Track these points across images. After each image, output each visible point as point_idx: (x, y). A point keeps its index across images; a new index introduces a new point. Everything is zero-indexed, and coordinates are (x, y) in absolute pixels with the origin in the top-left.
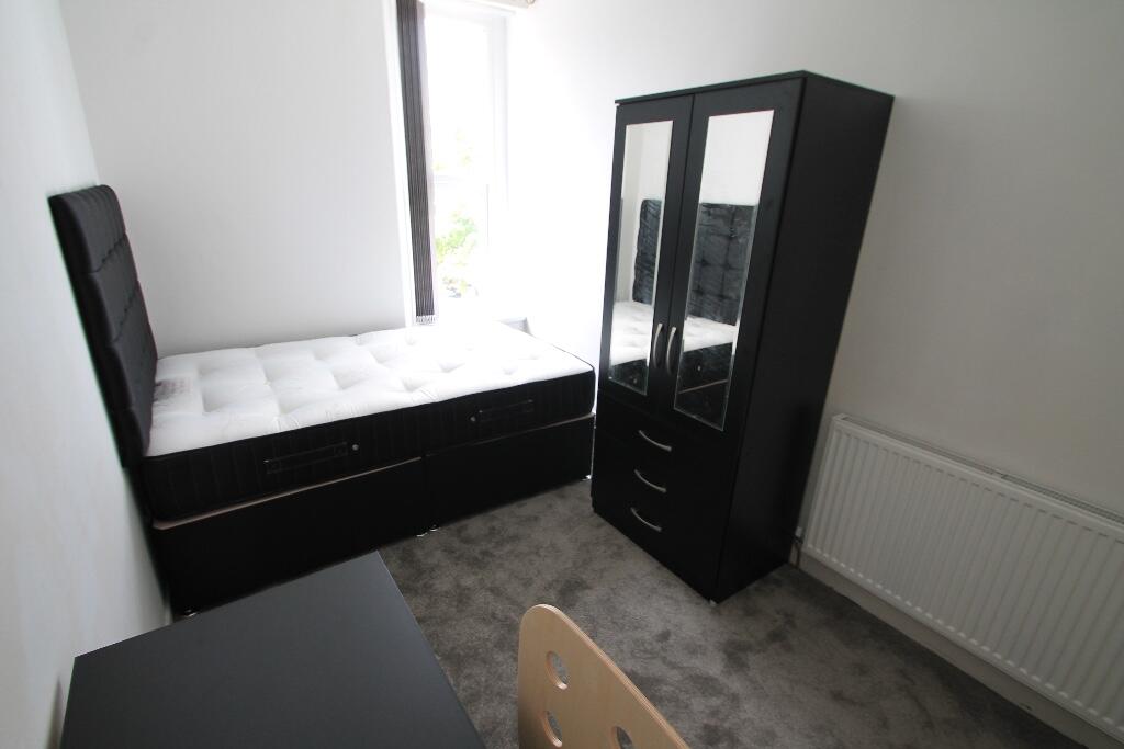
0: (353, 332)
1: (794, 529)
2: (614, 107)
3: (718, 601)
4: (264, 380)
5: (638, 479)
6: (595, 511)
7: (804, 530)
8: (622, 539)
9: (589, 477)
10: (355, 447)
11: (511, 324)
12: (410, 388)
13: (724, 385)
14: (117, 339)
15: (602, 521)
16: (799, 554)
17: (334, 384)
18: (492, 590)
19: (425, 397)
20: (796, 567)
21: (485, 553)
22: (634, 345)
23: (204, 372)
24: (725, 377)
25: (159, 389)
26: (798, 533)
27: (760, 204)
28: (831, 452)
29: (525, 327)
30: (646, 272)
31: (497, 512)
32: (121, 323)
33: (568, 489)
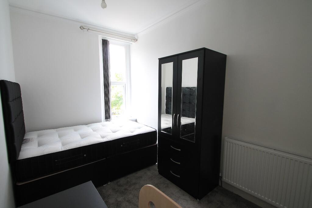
0: (86, 124)
1: (219, 174)
2: (158, 60)
3: (200, 199)
4: (58, 137)
5: (172, 161)
6: (160, 173)
7: (222, 174)
8: (168, 182)
9: (157, 163)
10: (85, 155)
11: (133, 120)
12: (103, 137)
13: (194, 134)
14: (13, 122)
15: (161, 176)
16: (221, 182)
17: (79, 137)
18: (128, 201)
19: (107, 139)
20: (221, 186)
21: (126, 189)
22: (167, 124)
23: (39, 136)
24: (194, 132)
25: (25, 141)
26: (220, 175)
27: (197, 86)
28: (226, 148)
29: (136, 121)
30: (169, 100)
31: (129, 176)
32: (16, 119)
33: (151, 167)
